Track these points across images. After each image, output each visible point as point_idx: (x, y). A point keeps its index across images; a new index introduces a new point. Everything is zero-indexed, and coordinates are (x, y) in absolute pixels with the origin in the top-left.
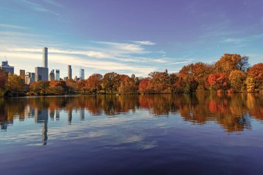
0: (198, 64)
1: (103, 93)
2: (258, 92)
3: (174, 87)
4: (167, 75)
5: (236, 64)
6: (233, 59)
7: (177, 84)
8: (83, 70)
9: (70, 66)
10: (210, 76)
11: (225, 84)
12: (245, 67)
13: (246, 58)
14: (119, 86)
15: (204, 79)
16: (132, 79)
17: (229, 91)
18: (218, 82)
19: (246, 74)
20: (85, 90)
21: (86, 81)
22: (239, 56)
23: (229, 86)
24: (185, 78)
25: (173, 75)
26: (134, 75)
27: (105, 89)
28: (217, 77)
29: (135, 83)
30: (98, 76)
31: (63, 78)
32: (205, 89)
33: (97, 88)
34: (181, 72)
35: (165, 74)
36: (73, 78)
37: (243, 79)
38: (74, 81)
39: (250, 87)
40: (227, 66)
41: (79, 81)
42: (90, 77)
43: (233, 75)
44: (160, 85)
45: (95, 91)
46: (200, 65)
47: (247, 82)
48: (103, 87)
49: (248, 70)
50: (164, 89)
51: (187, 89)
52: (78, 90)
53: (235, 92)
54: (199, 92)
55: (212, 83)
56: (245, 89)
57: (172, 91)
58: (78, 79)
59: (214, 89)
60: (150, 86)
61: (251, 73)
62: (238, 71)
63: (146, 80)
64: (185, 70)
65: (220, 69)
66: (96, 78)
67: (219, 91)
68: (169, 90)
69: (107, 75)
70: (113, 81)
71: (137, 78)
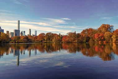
1: (45, 42)
3: (79, 40)
5: (108, 29)
6: (106, 27)
7: (80, 38)
8: (36, 31)
9: (30, 29)
10: (96, 34)
11: (102, 38)
12: (112, 30)
13: (112, 26)
14: (53, 39)
15: (93, 36)
16: (59, 36)
17: (104, 42)
18: (99, 38)
19: (112, 34)
20: (37, 40)
21: (37, 37)
22: (109, 25)
23: (104, 39)
24: (84, 36)
25: (78, 34)
26: (60, 34)
27: (46, 40)
28: (99, 35)
29: (61, 38)
30: (43, 34)
31: (27, 35)
32: (93, 41)
33: (43, 39)
34: (82, 32)
35: (75, 33)
36: (32, 35)
37: (111, 36)
38: (32, 37)
39: (114, 40)
40: (103, 30)
41: (35, 36)
42: (40, 35)
43: (106, 34)
44: (72, 39)
45: (42, 41)
46: (91, 30)
47: (113, 37)
48: (45, 39)
49: (113, 32)
50: (74, 40)
51: (85, 41)
52: (34, 41)
53: (107, 42)
54: (91, 42)
55: (96, 38)
56: (112, 41)
57: (78, 41)
58: (34, 35)
59: (97, 40)
60: (67, 39)
61: (115, 33)
62: (109, 32)
63: (66, 36)
64: (84, 31)
65: (100, 31)
66: (42, 35)
67: (100, 42)
68: (76, 41)
69: (47, 34)
70: (50, 36)
71: (62, 35)
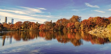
0: (64, 19)
1: (22, 31)
2: (85, 30)
3: (54, 28)
4: (52, 23)
5: (77, 19)
6: (76, 18)
8: (13, 19)
9: (6, 17)
10: (69, 23)
11: (73, 27)
12: (80, 21)
13: (80, 17)
14: (30, 27)
15: (66, 25)
17: (75, 30)
18: (71, 26)
19: (81, 23)
20: (13, 29)
21: (14, 25)
22: (78, 16)
23: (75, 28)
24: (59, 24)
25: (54, 23)
26: (37, 22)
27: (23, 29)
28: (71, 24)
30: (20, 22)
31: (2, 23)
32: (66, 29)
33: (20, 28)
34: (57, 22)
36: (7, 23)
37: (80, 25)
38: (7, 25)
39: (82, 28)
40: (74, 20)
41: (11, 24)
42: (16, 23)
43: (76, 24)
44: (48, 27)
45: (18, 29)
46: (65, 19)
47: (81, 26)
48: (22, 28)
49: (81, 22)
50: (50, 29)
51: (59, 29)
52: (10, 29)
53: (77, 30)
54: (64, 30)
55: (69, 26)
56: (81, 29)
57: (54, 30)
58: (10, 23)
59: (69, 29)
60: (44, 27)
61: (82, 23)
62: (78, 22)
63: (43, 25)
64: (59, 21)
65: (72, 21)
66: (19, 24)
67: (71, 30)
68: (52, 29)
70: (27, 25)
71: (39, 24)
